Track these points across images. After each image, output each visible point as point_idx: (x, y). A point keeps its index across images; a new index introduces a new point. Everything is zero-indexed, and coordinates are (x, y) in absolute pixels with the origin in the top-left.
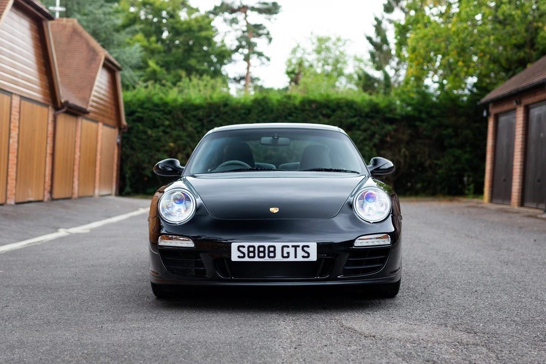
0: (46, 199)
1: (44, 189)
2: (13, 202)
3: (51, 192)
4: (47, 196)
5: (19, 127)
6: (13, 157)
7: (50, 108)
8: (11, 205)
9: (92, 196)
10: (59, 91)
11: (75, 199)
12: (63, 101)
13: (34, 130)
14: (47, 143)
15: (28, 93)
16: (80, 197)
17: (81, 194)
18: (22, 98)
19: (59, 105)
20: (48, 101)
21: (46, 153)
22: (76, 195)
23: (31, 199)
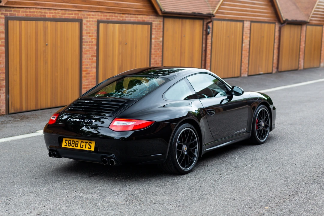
0: (274, 72)
1: (273, 67)
2: (246, 75)
3: (277, 68)
4: (275, 70)
5: (250, 37)
6: (245, 53)
7: (277, 24)
8: (244, 77)
9: (318, 67)
10: (281, 14)
11: (301, 70)
12: (284, 19)
13: (263, 37)
14: (274, 42)
15: (256, 19)
16: (305, 69)
17: (306, 67)
18: (252, 22)
19: (282, 22)
20: (275, 20)
21: (274, 47)
22: (302, 68)
23: (262, 73)
